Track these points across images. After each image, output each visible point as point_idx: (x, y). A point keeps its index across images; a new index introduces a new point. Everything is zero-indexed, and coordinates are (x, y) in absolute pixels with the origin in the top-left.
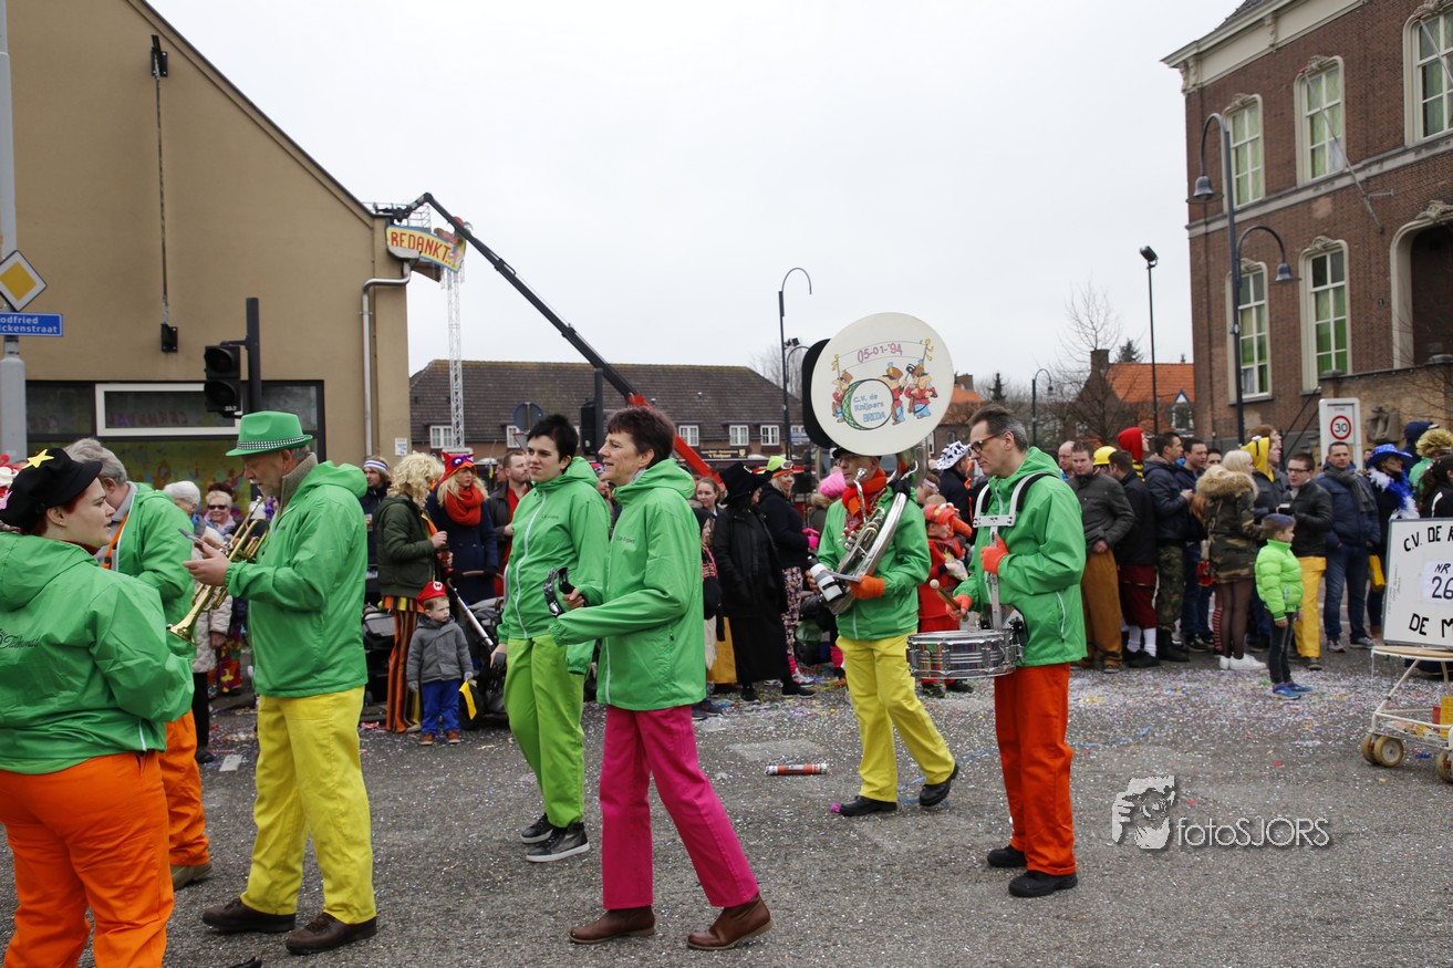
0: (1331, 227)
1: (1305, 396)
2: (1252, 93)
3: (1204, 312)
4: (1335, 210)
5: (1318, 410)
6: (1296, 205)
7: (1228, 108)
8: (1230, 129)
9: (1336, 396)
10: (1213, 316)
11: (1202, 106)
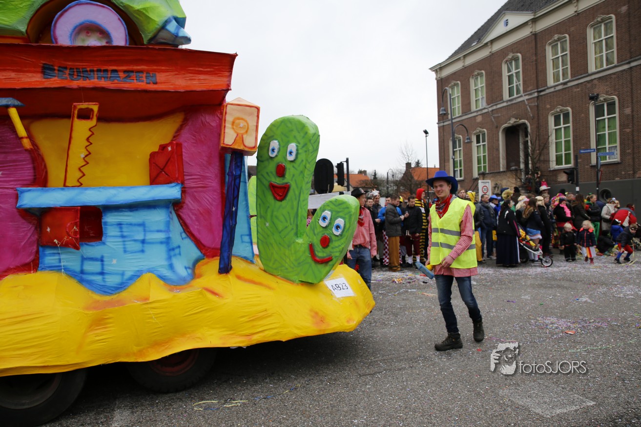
0: (482, 125)
1: (474, 179)
2: (457, 81)
3: (443, 151)
4: (483, 120)
5: (478, 184)
6: (471, 117)
7: (450, 85)
8: (451, 93)
9: (483, 179)
10: (445, 153)
11: (442, 84)
